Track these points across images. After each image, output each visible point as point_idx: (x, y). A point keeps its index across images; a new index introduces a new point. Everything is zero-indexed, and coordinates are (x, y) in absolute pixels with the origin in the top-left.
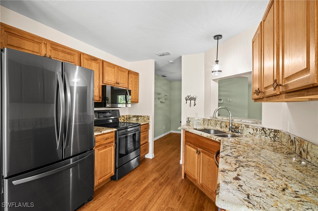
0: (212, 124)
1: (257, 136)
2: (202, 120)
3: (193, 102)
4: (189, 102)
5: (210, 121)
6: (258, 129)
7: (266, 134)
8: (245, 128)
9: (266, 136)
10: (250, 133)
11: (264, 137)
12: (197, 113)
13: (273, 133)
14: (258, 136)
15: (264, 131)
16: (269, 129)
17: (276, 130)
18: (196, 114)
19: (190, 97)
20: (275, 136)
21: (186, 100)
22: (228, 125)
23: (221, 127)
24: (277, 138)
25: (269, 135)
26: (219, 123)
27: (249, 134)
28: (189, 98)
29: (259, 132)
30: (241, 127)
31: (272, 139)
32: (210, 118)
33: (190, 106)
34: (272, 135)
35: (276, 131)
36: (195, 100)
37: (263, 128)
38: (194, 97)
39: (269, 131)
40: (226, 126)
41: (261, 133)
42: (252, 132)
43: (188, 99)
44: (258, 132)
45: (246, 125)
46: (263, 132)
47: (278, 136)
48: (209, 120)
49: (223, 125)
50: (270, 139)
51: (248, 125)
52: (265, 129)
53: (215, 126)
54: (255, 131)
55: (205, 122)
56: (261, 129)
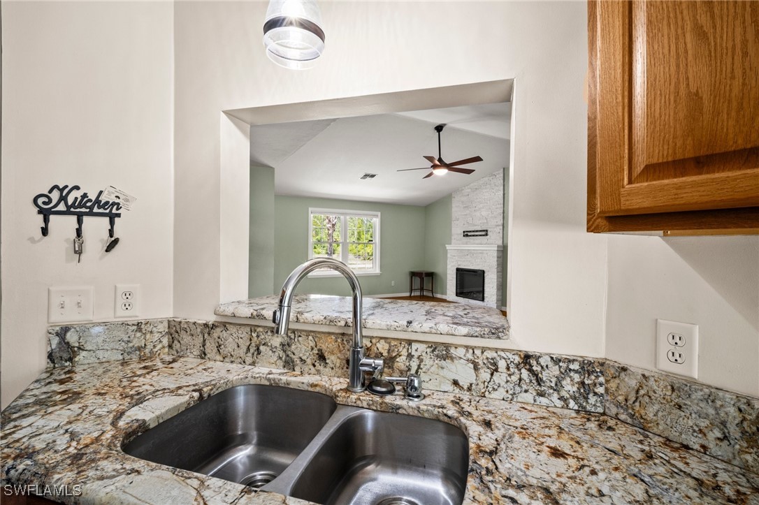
0: (230, 346)
1: (494, 395)
2: (163, 327)
3: (96, 227)
4: (63, 225)
5: (217, 332)
6: (502, 365)
7: (539, 381)
8: (428, 361)
9: (541, 394)
10: (456, 383)
11: (528, 397)
12: (127, 295)
13: (577, 378)
14: (501, 393)
15: (530, 370)
16: (556, 361)
17: (590, 363)
18: (121, 301)
19: (75, 194)
20: (585, 390)
21: (46, 213)
22: (332, 353)
23: (289, 364)
24: (592, 399)
25: (558, 387)
26: (276, 341)
27: (450, 387)
28: (63, 198)
29: (504, 376)
30: (410, 356)
31: (572, 404)
32: (211, 319)
33: (79, 252)
34: (569, 387)
35: (588, 367)
36: (112, 218)
37: (527, 357)
38: (103, 199)
39: (555, 370)
40: (322, 357)
41: (515, 378)
42: (466, 374)
43: (62, 207)
44: (500, 378)
45: (434, 346)
46: (525, 374)
47: (601, 390)
48: (209, 328)
49: (302, 348)
50: (559, 403)
51: (447, 346)
52: (537, 358)
53: (249, 360)
54: (485, 374)
55: (186, 338)
56: (517, 359)
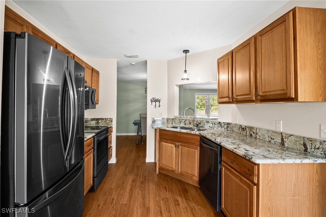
0: (176, 122)
1: (215, 128)
2: (166, 119)
3: (157, 103)
4: (154, 103)
5: (174, 120)
6: (216, 124)
7: (221, 126)
8: (206, 123)
9: (222, 128)
10: (210, 127)
11: (220, 128)
12: (161, 114)
13: (226, 125)
14: (216, 128)
15: (220, 124)
16: (223, 123)
17: (228, 123)
18: (161, 115)
20: (228, 127)
21: (152, 102)
22: (192, 122)
23: (185, 124)
24: (229, 128)
25: (224, 127)
26: (183, 121)
27: (209, 127)
28: (154, 100)
29: (216, 125)
30: (203, 123)
31: (226, 129)
32: (173, 118)
33: (156, 107)
34: (225, 127)
35: (228, 124)
36: (159, 102)
37: (220, 122)
38: (158, 99)
39: (223, 124)
40: (190, 123)
41: (218, 126)
42: (211, 125)
43: (153, 101)
44: (216, 126)
45: (206, 121)
46: (219, 125)
47: (230, 127)
48: (173, 119)
49: (187, 122)
50: (224, 129)
51: (208, 121)
52: (221, 122)
53: (179, 124)
54: (214, 125)
55: (170, 121)
56: (218, 123)
